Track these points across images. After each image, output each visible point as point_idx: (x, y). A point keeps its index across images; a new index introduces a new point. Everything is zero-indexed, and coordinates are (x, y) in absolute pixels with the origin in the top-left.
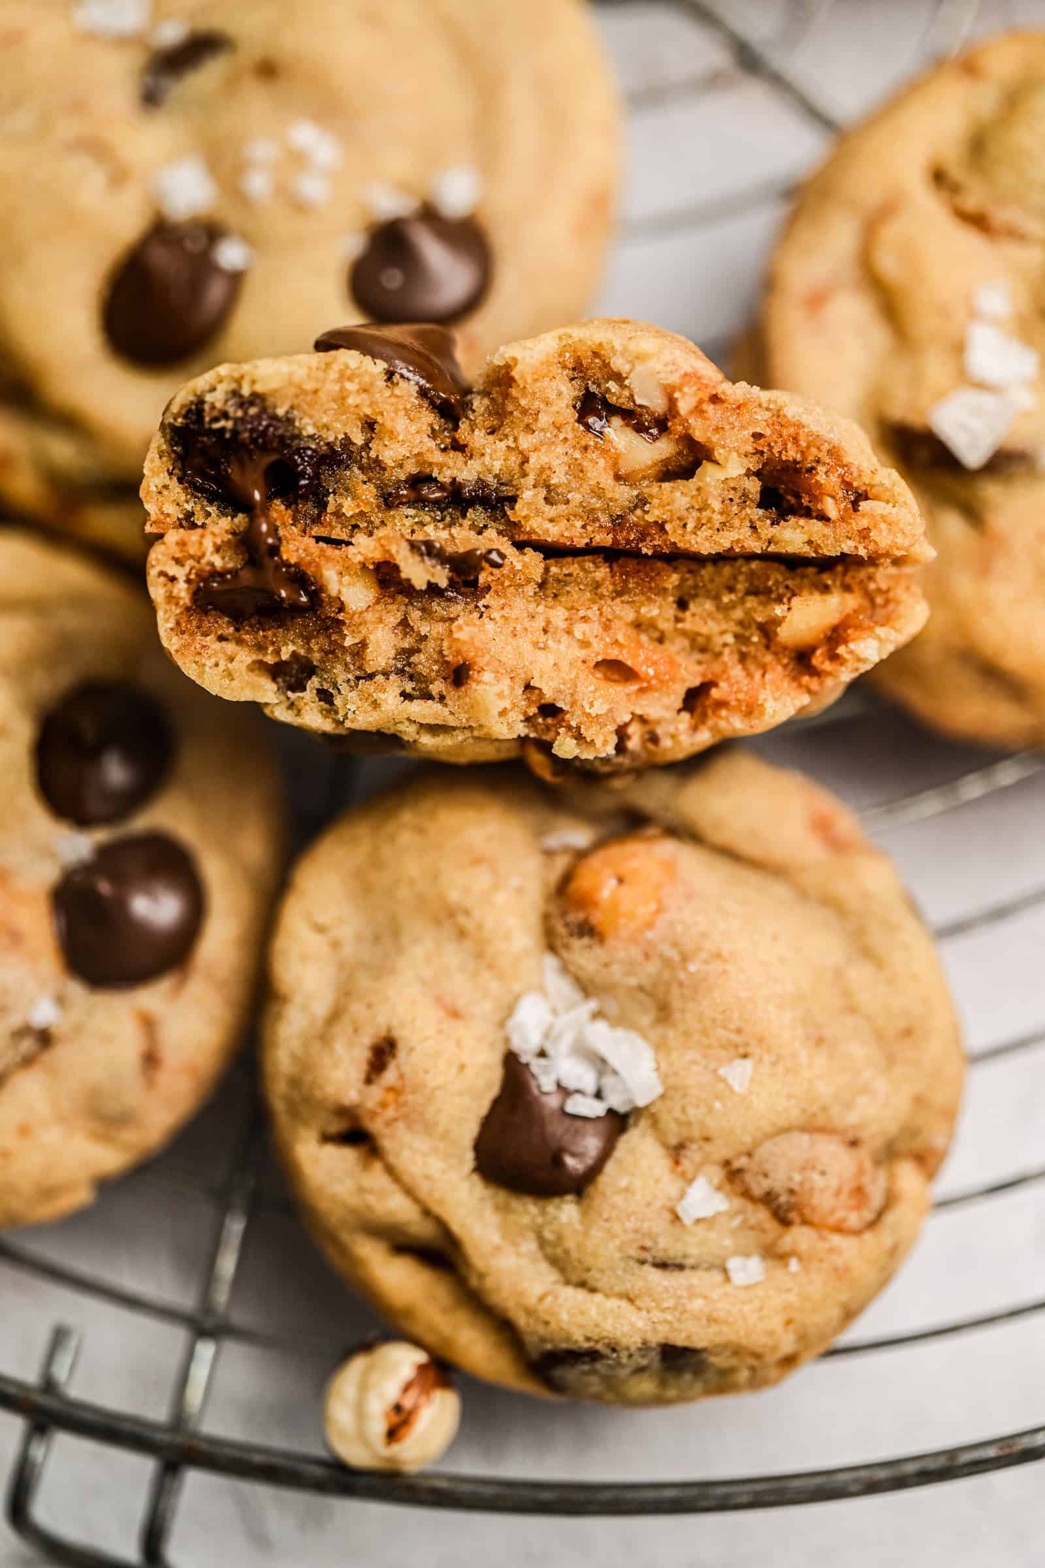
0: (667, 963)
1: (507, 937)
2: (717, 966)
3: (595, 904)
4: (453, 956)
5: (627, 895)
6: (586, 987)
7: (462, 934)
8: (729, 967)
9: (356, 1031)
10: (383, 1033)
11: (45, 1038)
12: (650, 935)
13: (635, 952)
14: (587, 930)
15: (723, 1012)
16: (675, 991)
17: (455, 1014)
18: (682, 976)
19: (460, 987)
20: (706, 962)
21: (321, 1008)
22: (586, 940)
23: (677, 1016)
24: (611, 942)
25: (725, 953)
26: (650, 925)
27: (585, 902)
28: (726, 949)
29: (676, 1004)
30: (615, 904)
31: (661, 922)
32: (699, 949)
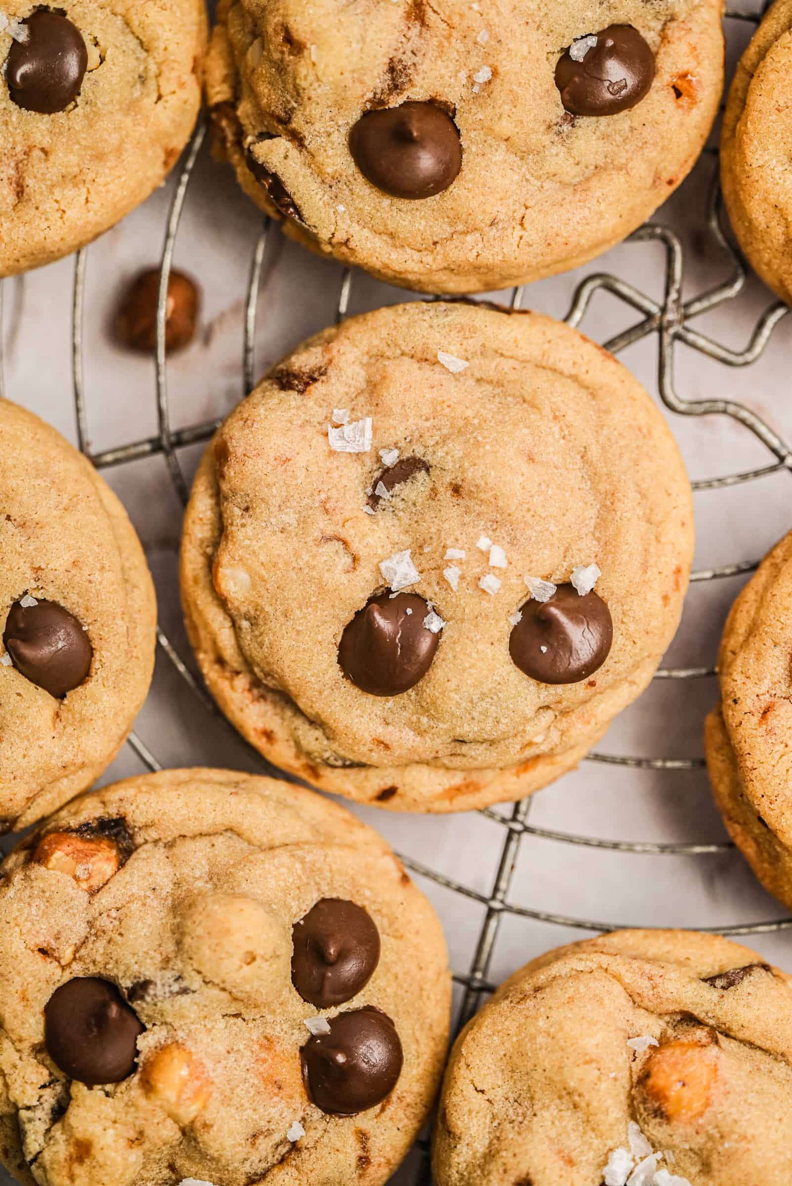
0: (710, 1137)
1: (606, 1112)
2: (743, 1145)
3: (666, 1098)
4: (570, 1120)
5: (686, 1093)
6: (655, 1145)
7: (576, 1106)
8: (750, 1146)
9: (505, 1171)
10: (524, 1176)
11: (295, 1147)
12: (701, 1121)
13: (690, 1130)
14: (659, 1113)
15: (746, 1175)
16: (715, 1156)
17: (570, 1162)
18: (720, 1149)
19: (573, 1142)
20: (737, 1141)
21: (481, 1147)
22: (658, 1120)
23: (716, 1173)
24: (674, 1123)
25: (749, 1136)
26: (701, 1114)
27: (658, 1095)
28: (750, 1132)
29: (715, 1165)
30: (679, 1100)
31: (708, 1114)
32: (732, 1132)
